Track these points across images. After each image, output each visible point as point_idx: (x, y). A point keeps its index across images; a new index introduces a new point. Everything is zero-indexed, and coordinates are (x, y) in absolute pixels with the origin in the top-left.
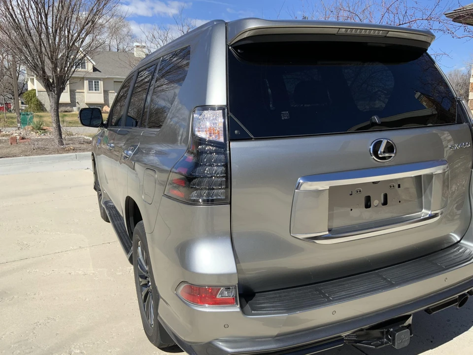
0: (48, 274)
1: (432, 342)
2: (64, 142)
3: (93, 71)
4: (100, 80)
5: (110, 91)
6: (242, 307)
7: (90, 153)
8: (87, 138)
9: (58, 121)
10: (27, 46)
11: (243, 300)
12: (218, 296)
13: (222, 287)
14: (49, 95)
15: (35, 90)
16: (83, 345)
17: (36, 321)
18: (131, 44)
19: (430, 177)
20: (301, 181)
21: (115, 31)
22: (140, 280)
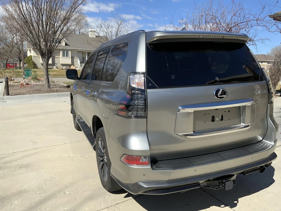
0: (49, 156)
1: (248, 192)
2: (51, 87)
3: (65, 45)
4: (69, 51)
5: (75, 57)
6: (152, 166)
7: (69, 93)
8: (63, 84)
9: (48, 75)
10: (31, 32)
11: (153, 164)
12: (141, 161)
13: (143, 156)
14: (43, 60)
15: (32, 56)
16: (71, 190)
17: (46, 179)
18: (87, 29)
19: (245, 107)
20: (180, 108)
21: (78, 22)
22: (99, 158)
